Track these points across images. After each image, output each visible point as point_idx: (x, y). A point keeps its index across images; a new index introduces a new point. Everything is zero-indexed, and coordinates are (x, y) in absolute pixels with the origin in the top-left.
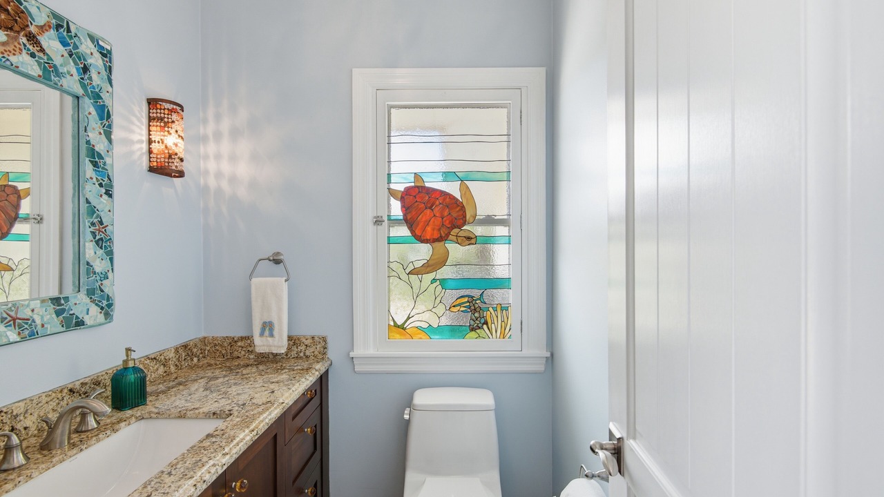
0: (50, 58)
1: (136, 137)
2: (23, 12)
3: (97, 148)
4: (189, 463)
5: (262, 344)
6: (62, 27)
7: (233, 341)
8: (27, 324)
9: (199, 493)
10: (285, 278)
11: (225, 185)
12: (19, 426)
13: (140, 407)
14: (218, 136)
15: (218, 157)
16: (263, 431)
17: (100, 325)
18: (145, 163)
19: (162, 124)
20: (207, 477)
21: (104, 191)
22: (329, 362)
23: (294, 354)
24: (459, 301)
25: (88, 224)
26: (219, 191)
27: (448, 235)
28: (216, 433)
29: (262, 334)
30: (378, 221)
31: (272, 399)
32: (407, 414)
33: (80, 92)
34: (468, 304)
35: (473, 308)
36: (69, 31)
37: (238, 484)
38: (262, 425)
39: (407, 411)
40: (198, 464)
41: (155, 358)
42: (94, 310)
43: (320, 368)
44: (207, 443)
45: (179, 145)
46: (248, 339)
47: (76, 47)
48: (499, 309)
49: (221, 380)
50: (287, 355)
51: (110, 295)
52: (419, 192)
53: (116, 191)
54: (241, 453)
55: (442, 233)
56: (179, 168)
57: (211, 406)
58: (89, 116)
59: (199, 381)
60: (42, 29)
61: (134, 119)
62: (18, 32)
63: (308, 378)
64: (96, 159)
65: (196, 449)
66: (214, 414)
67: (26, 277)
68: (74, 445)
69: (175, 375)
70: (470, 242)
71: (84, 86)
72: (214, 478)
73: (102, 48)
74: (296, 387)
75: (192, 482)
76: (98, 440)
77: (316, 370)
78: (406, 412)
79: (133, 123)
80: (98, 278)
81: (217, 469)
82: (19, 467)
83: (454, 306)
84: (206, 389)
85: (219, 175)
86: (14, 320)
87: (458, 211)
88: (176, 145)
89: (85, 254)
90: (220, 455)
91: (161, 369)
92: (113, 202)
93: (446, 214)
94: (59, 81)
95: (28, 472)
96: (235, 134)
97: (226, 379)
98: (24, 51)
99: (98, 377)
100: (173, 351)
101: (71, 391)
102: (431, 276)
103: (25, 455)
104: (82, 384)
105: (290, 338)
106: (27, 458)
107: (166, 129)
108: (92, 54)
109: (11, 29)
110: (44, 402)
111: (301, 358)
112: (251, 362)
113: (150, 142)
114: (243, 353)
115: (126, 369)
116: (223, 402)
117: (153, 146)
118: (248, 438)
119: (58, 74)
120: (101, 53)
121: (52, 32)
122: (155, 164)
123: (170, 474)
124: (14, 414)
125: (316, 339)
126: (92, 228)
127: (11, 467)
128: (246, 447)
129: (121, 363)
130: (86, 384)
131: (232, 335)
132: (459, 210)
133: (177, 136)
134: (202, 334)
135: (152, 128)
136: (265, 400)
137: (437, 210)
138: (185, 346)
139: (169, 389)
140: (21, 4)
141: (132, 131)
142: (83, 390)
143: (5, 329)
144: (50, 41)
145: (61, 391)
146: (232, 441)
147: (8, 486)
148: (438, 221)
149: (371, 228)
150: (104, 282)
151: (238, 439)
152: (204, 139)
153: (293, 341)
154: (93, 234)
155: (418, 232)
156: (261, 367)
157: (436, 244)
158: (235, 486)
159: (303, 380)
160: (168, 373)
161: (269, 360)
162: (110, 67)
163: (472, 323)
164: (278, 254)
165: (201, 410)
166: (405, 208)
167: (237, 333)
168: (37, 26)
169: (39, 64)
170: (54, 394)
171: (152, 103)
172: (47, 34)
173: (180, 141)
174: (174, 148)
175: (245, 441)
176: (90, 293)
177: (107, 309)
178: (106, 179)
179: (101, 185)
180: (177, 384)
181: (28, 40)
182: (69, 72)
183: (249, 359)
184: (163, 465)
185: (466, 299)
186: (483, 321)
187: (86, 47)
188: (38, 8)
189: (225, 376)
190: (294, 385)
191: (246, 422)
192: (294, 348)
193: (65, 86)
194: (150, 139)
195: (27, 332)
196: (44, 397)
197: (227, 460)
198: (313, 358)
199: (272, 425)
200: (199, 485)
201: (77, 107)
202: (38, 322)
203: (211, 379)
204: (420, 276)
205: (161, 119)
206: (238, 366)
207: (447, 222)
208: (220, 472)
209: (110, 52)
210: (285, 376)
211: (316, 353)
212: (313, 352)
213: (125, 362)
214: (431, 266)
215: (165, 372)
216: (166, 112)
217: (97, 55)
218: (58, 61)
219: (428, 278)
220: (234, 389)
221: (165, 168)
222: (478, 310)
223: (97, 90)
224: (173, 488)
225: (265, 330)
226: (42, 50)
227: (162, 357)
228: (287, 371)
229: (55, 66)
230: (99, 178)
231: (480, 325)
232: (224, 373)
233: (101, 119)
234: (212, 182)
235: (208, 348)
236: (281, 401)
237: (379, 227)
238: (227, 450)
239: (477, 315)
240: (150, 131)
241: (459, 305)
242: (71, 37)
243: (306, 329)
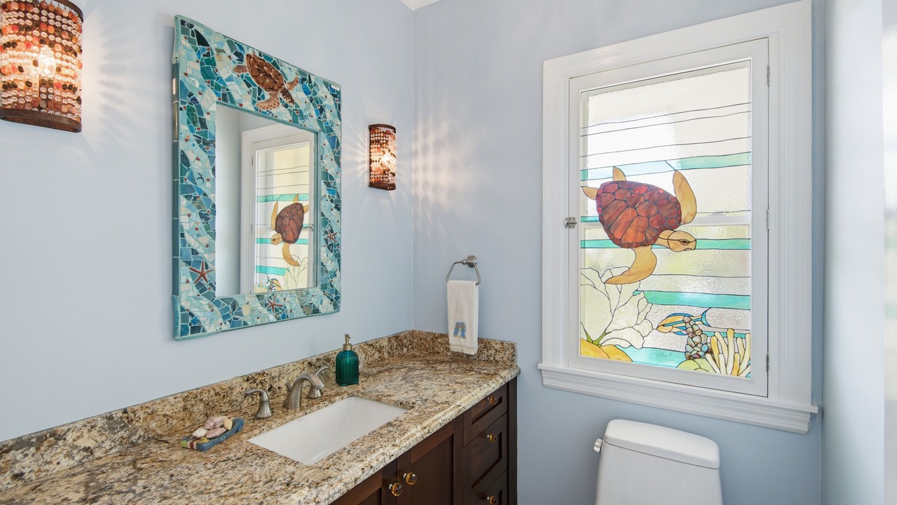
0: (297, 106)
1: (359, 159)
2: (280, 75)
3: (329, 172)
4: (367, 444)
5: (456, 344)
6: (305, 79)
7: (435, 337)
8: (281, 309)
9: (366, 477)
10: (476, 282)
11: (430, 194)
12: (275, 386)
13: (353, 386)
14: (425, 150)
15: (425, 169)
16: (435, 430)
17: (330, 313)
18: (366, 181)
19: (379, 146)
20: (374, 464)
21: (334, 205)
22: (517, 371)
23: (484, 357)
24: (670, 320)
25: (323, 233)
26: (425, 199)
27: (655, 238)
28: (395, 423)
29: (456, 334)
30: (570, 224)
31: (451, 399)
32: (597, 446)
33: (318, 128)
34: (684, 324)
35: (691, 330)
36: (310, 82)
37: (408, 476)
38: (434, 424)
39: (598, 443)
40: (371, 449)
41: (372, 345)
42: (326, 301)
43: (507, 375)
44: (384, 431)
45: (391, 162)
46: (446, 336)
47: (315, 93)
48: (730, 334)
49: (417, 372)
50: (478, 357)
51: (338, 290)
52: (619, 188)
53: (343, 206)
54: (410, 447)
55: (648, 235)
56: (391, 182)
57: (401, 396)
58: (324, 147)
59: (402, 370)
60: (292, 84)
61: (359, 145)
62: (277, 90)
63: (490, 384)
64: (328, 179)
65: (376, 435)
66: (401, 403)
67: (306, 271)
68: (302, 408)
69: (387, 361)
70: (686, 247)
71: (320, 123)
72: (382, 466)
73: (333, 90)
74: (476, 391)
75: (361, 465)
76: (319, 408)
77: (501, 377)
78: (596, 443)
79: (357, 148)
80: (329, 276)
81: (384, 459)
82: (267, 418)
83: (663, 325)
84: (404, 379)
85: (425, 185)
86: (273, 306)
87: (670, 209)
88: (389, 162)
89: (320, 256)
90: (391, 445)
91: (377, 355)
92: (340, 214)
93: (653, 212)
94: (303, 122)
95: (270, 423)
96: (438, 145)
97: (422, 372)
98: (281, 104)
99: (329, 355)
100: (387, 340)
101: (310, 364)
102: (635, 286)
103: (272, 409)
104: (317, 359)
105: (480, 341)
106: (273, 412)
107: (382, 149)
108: (326, 97)
109: (272, 89)
110: (291, 370)
111: (491, 361)
112: (446, 359)
113: (371, 162)
114: (442, 349)
115: (345, 351)
116: (412, 394)
117: (373, 165)
118: (419, 435)
119: (303, 117)
120: (333, 95)
121: (299, 86)
122: (373, 180)
123: (349, 452)
124: (273, 375)
125: (505, 344)
126: (326, 235)
127: (262, 416)
128: (416, 443)
129: (342, 347)
130: (320, 359)
131: (434, 332)
132: (672, 207)
133: (390, 154)
134: (412, 328)
135: (372, 151)
136: (444, 399)
137: (641, 209)
138: (397, 337)
139: (379, 372)
140: (279, 69)
141: (358, 155)
142: (318, 364)
143: (267, 312)
144: (298, 93)
145: (303, 363)
146: (404, 434)
147: (256, 431)
148: (642, 222)
149: (564, 231)
150: (334, 279)
151: (409, 433)
152: (414, 154)
153: (484, 343)
154: (326, 240)
155: (618, 235)
156: (454, 366)
157: (641, 249)
158: (406, 476)
159: (485, 385)
160: (382, 359)
161: (462, 360)
162: (339, 105)
163: (689, 349)
164: (472, 257)
165: (392, 398)
166: (602, 208)
167: (438, 330)
168: (289, 83)
169: (290, 111)
170: (298, 365)
171: (372, 128)
172: (296, 87)
173: (393, 158)
174: (387, 164)
175: (415, 437)
176: (324, 287)
177: (336, 301)
178: (336, 196)
179: (332, 201)
180: (385, 370)
181: (283, 95)
182: (310, 114)
183: (447, 356)
184: (346, 443)
185: (681, 318)
186: (705, 348)
187: (323, 92)
188: (290, 69)
189: (422, 369)
190: (474, 389)
191: (420, 419)
192: (485, 351)
193: (308, 126)
194: (370, 159)
195: (280, 315)
196: (291, 366)
197: (396, 452)
198: (502, 364)
199: (445, 426)
200: (366, 469)
201: (317, 141)
202: (288, 308)
203: (411, 369)
204: (619, 286)
205: (378, 141)
206: (436, 362)
207: (655, 222)
208: (388, 461)
209: (339, 93)
210: (471, 379)
211: (505, 359)
212: (502, 358)
213: (345, 346)
214: (634, 275)
215: (380, 357)
216: (382, 135)
217: (330, 97)
218: (302, 107)
219: (628, 289)
220: (425, 382)
221: (381, 183)
222: (697, 333)
223: (330, 125)
224: (346, 466)
225: (458, 330)
226: (292, 101)
227: (378, 345)
228: (474, 373)
229: (301, 112)
230: (331, 195)
231: (701, 353)
232: (422, 365)
233: (333, 148)
234: (420, 191)
235: (416, 341)
236: (458, 403)
237: (571, 229)
238: (397, 442)
239: (696, 339)
240: (370, 153)
241: (671, 324)
242: (312, 87)
243: (497, 334)
